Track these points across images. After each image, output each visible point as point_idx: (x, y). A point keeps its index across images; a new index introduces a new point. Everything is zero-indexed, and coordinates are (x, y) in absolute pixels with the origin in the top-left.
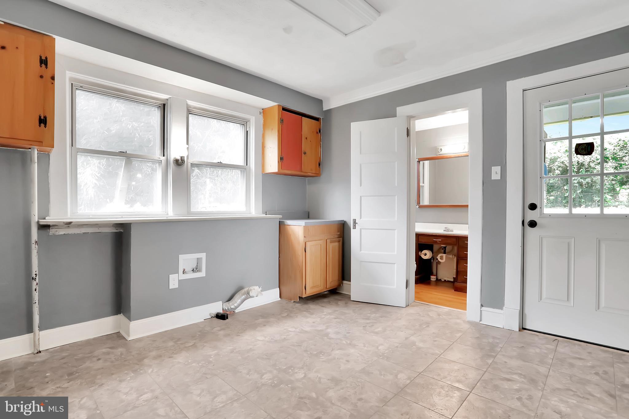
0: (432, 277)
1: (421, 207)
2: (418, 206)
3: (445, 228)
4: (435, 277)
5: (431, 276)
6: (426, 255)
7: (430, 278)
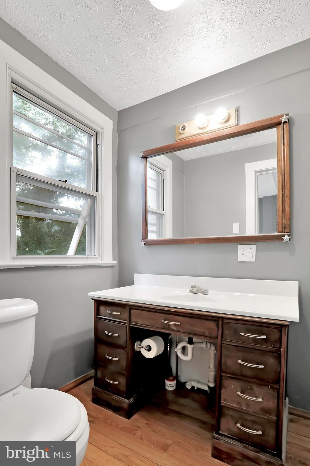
0: (168, 383)
1: (149, 244)
2: (143, 243)
3: (192, 287)
4: (174, 383)
5: (166, 381)
6: (149, 349)
7: (164, 384)
